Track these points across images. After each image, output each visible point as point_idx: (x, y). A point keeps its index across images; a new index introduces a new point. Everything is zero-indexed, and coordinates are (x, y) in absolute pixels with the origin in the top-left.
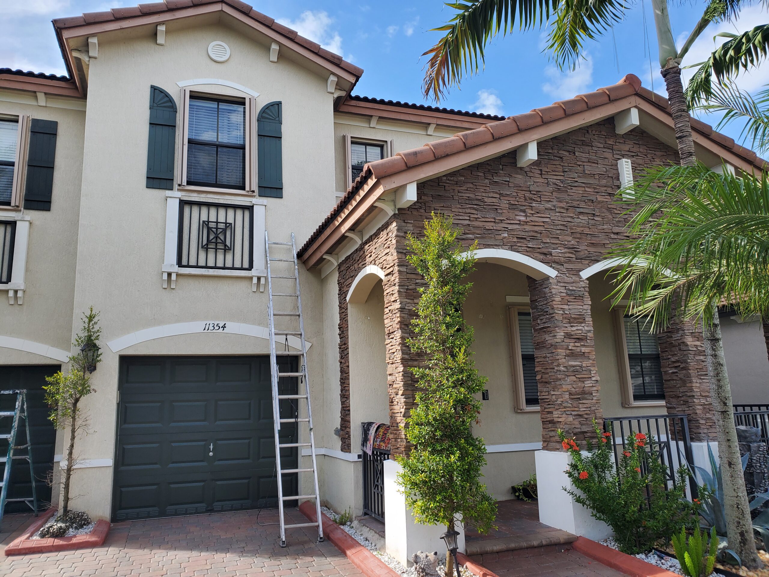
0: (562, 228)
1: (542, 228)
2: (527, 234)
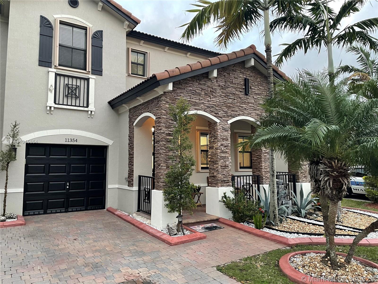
0: (223, 104)
1: (216, 103)
2: (210, 105)
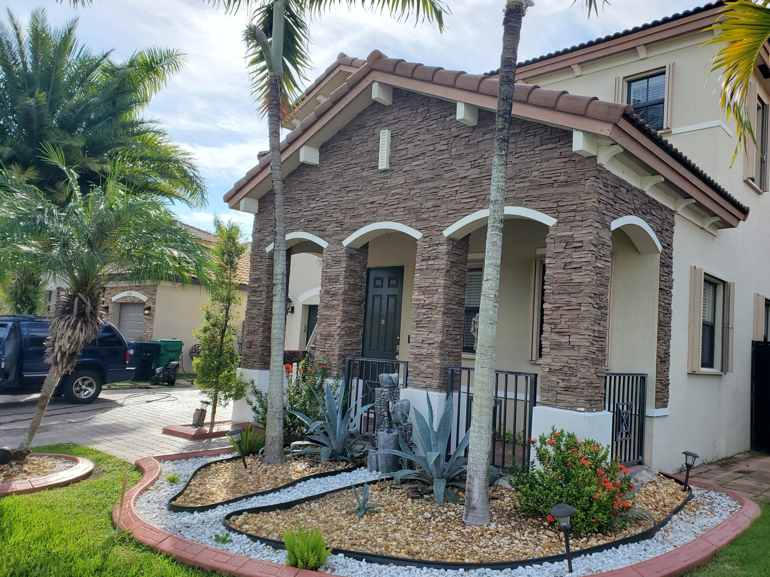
0: (335, 207)
1: (322, 211)
2: (313, 217)
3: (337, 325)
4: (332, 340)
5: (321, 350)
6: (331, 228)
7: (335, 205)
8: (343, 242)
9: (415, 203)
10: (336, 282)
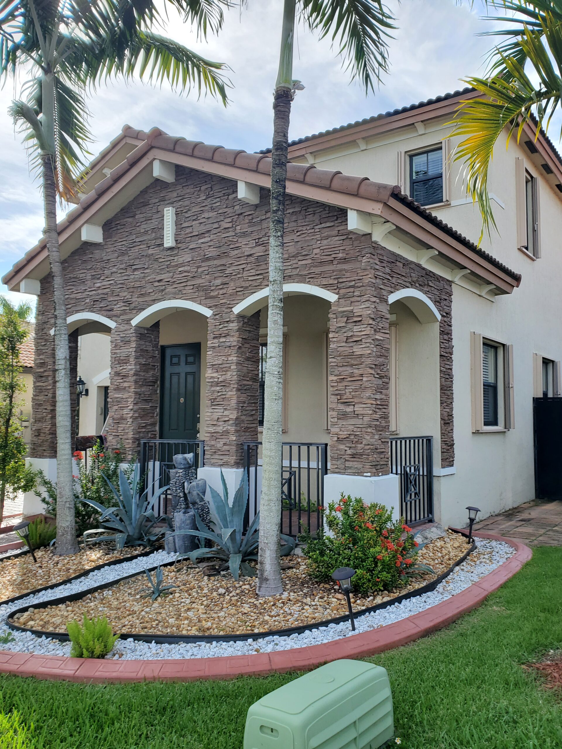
0: (122, 286)
1: (108, 290)
2: (99, 297)
3: (129, 408)
4: (125, 423)
5: (114, 434)
6: (118, 308)
7: (122, 284)
8: (132, 322)
9: (203, 281)
10: (126, 363)
